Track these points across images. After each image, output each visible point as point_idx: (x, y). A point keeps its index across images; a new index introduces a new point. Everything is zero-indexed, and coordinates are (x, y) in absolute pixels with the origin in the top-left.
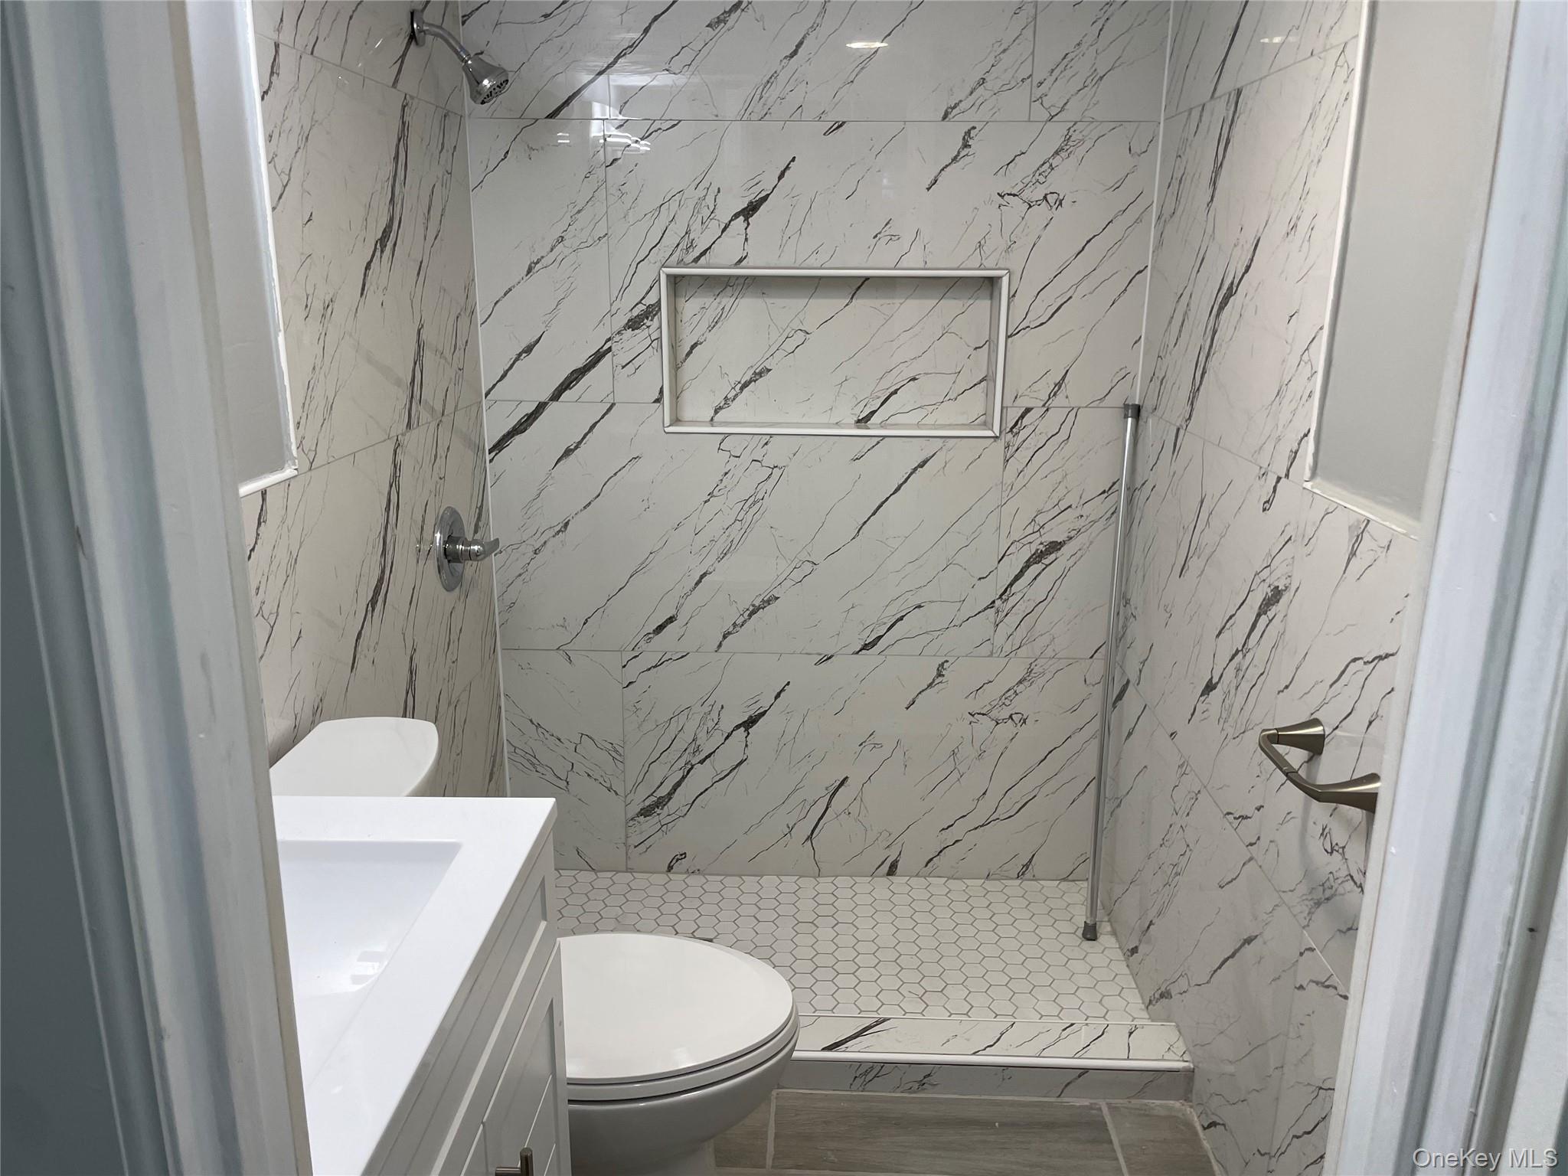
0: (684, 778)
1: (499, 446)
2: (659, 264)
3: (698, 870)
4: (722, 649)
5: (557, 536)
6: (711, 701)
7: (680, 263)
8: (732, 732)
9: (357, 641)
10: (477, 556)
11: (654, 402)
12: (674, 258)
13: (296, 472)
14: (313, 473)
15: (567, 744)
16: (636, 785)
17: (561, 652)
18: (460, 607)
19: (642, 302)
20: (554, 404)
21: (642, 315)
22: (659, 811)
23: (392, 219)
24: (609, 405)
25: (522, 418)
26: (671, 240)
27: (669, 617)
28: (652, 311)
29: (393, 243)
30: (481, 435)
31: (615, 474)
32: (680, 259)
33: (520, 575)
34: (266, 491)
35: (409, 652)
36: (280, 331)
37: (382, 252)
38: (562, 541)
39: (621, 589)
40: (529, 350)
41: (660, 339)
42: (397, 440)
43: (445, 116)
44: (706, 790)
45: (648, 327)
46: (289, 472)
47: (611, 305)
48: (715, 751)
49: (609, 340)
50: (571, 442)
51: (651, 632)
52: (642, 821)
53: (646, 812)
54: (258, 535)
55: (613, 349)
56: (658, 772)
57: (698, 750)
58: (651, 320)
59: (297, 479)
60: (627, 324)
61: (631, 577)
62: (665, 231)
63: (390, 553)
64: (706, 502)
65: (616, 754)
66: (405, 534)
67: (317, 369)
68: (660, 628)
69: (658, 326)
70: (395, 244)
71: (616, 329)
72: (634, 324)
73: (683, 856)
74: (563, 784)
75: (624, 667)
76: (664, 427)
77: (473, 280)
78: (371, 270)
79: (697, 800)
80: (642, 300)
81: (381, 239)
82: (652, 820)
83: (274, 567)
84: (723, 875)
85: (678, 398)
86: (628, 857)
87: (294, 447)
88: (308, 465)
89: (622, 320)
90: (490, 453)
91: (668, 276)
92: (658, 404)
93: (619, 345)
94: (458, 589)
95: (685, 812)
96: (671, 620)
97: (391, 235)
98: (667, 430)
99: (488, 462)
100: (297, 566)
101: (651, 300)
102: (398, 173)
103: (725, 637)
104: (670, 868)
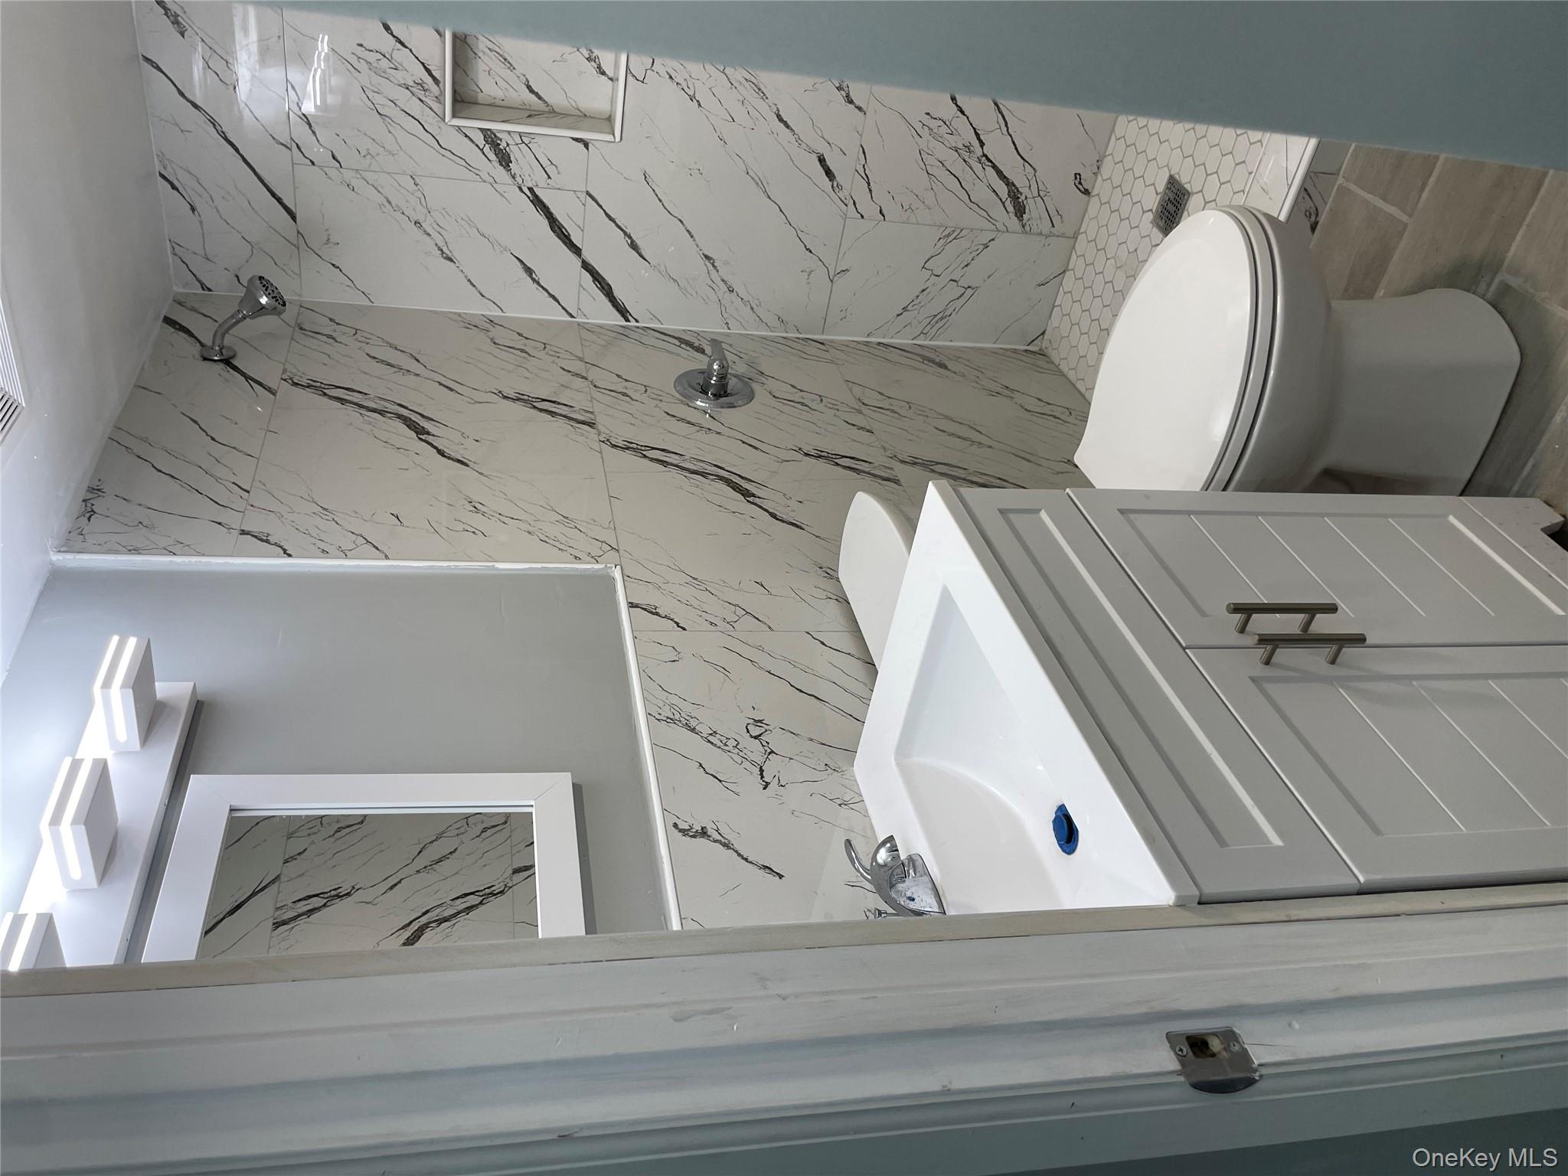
0: (994, 167)
1: (623, 312)
2: (442, 125)
3: (1098, 161)
4: (864, 107)
5: (718, 268)
6: (918, 127)
7: (440, 99)
8: (957, 106)
9: (777, 519)
10: (723, 367)
11: (587, 149)
12: (435, 106)
13: (618, 567)
14: (621, 548)
15: (928, 284)
16: (990, 218)
17: (835, 279)
18: (771, 384)
19: (481, 148)
20: (584, 253)
21: (495, 151)
22: (1023, 198)
23: (400, 416)
24: (588, 198)
25: (597, 287)
26: (415, 107)
27: (818, 163)
28: (492, 139)
29: (420, 418)
30: (610, 329)
31: (660, 201)
32: (435, 99)
33: (752, 308)
34: (630, 603)
35: (800, 456)
36: (493, 566)
37: (428, 433)
38: (724, 264)
39: (781, 210)
40: (529, 271)
41: (521, 135)
42: (603, 442)
43: (301, 329)
44: (1014, 143)
45: (508, 145)
46: (617, 574)
47: (484, 181)
48: (974, 129)
49: (520, 189)
50: (624, 242)
51: (830, 183)
52: (1029, 217)
53: (1020, 211)
54: (666, 617)
55: (530, 185)
56: (981, 193)
57: (968, 148)
58: (501, 140)
59: (624, 567)
60: (504, 168)
61: (769, 198)
62: (407, 113)
63: (706, 467)
64: (700, 105)
65: (951, 235)
66: (692, 446)
67: (531, 529)
68: (829, 173)
69: (506, 134)
70: (423, 416)
71: (510, 180)
72: (505, 160)
73: (1078, 177)
74: (969, 292)
75: (862, 217)
76: (614, 142)
77: (459, 315)
78: (445, 450)
79: (1022, 154)
80: (479, 148)
81: (417, 433)
82: (1030, 205)
83: (696, 603)
84: (1111, 135)
85: (585, 115)
86: (1062, 236)
87: (596, 566)
88: (613, 552)
89: (499, 172)
90: (629, 321)
91: (454, 115)
92: (590, 144)
93: (527, 178)
94: (755, 386)
95: (1032, 169)
96: (822, 160)
97: (414, 419)
98: (618, 139)
99: (637, 324)
100: (699, 578)
101: (479, 139)
102: (355, 400)
103: (851, 102)
104: (1086, 192)
